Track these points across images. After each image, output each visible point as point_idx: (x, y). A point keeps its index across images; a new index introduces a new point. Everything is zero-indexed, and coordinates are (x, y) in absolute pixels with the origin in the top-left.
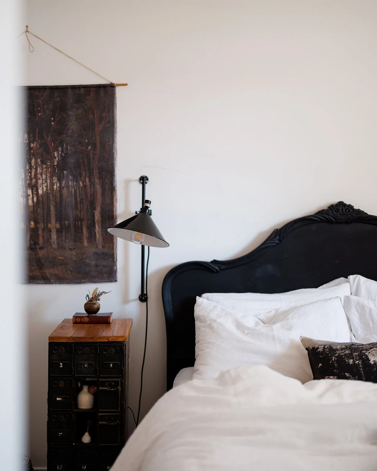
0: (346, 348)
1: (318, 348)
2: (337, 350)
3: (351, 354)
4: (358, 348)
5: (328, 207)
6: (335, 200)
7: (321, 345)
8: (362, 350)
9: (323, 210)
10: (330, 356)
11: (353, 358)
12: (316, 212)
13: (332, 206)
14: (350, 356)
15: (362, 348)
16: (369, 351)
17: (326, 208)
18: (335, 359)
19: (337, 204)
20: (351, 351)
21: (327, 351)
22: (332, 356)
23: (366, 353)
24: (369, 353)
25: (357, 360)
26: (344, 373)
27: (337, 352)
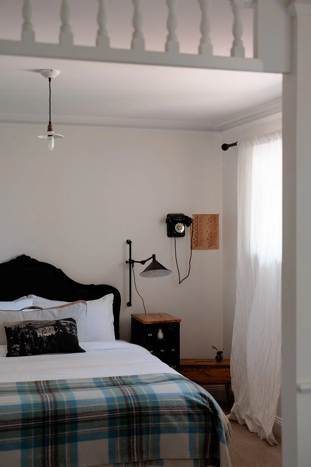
0: (26, 327)
1: (12, 328)
2: (21, 329)
3: (28, 332)
4: (33, 327)
5: (17, 258)
6: (20, 254)
7: (14, 326)
8: (35, 329)
9: (13, 259)
10: (17, 333)
11: (29, 334)
12: (10, 260)
13: (19, 257)
14: (27, 333)
15: (35, 327)
16: (38, 330)
17: (15, 258)
18: (20, 335)
19: (21, 256)
20: (29, 329)
21: (16, 330)
22: (18, 333)
23: (36, 331)
24: (38, 331)
25: (31, 335)
26: (24, 343)
27: (22, 330)
